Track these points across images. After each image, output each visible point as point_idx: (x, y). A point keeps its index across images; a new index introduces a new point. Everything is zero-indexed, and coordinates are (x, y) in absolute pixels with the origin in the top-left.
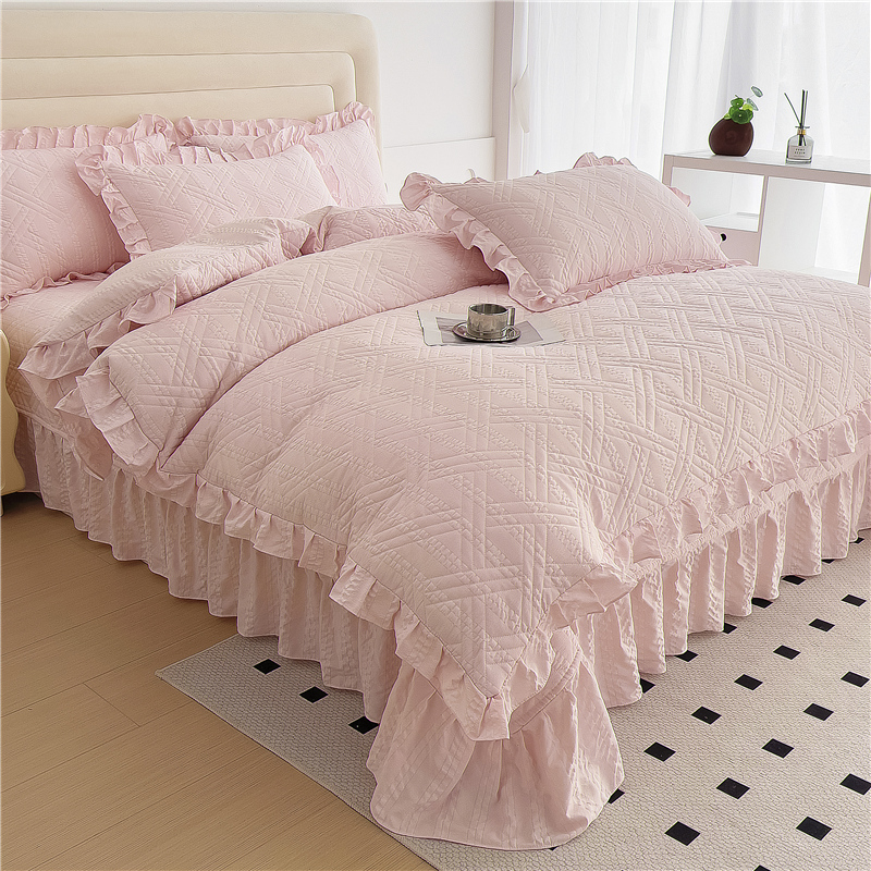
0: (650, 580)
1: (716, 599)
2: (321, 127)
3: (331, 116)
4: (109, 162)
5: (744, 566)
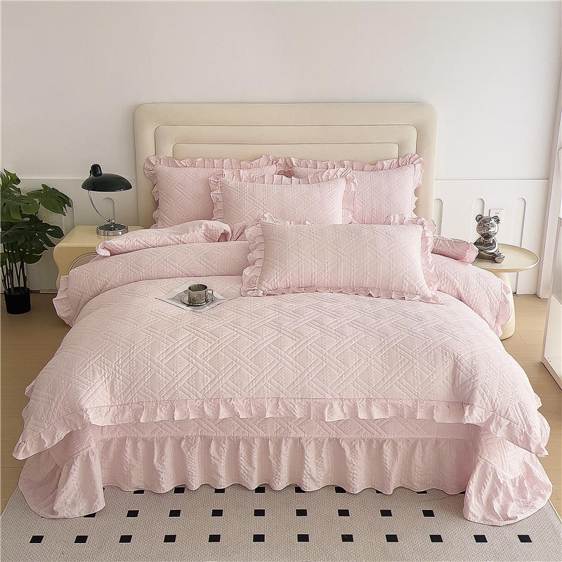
2: (379, 167)
3: (390, 161)
4: (225, 179)
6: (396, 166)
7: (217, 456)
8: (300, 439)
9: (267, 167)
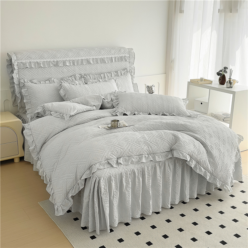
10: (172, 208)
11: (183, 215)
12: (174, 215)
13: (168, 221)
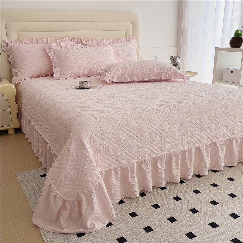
0: (146, 162)
1: (176, 172)
2: (120, 41)
3: (123, 38)
4: (54, 47)
5: (188, 163)
6: (126, 41)
7: (161, 168)
8: (199, 146)
9: (70, 42)
10: (182, 182)
11: (197, 192)
12: (185, 191)
13: (177, 199)
